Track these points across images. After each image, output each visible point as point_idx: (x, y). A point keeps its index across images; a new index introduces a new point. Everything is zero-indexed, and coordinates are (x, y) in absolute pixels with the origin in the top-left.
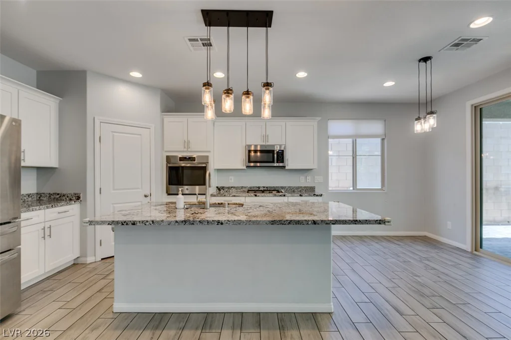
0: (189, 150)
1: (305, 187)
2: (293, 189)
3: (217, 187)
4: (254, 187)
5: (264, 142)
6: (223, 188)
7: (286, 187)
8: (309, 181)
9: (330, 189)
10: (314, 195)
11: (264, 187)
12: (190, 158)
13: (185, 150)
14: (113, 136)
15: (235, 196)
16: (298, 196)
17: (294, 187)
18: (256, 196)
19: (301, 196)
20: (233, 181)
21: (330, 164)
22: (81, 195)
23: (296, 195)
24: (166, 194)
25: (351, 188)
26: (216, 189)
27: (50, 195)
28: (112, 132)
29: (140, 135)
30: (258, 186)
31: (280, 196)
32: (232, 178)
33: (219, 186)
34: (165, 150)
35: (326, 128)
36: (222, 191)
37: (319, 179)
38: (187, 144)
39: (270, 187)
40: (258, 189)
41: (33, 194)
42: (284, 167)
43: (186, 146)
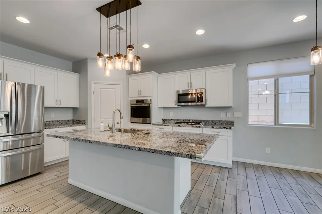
0: (141, 96)
1: (225, 121)
2: (215, 122)
3: (163, 119)
4: (185, 120)
5: (189, 87)
6: (166, 120)
7: (209, 120)
8: (229, 116)
9: (250, 123)
10: (224, 127)
11: (193, 120)
12: (141, 101)
13: (139, 96)
14: (100, 90)
15: (166, 125)
16: (210, 128)
17: (216, 121)
18: (179, 126)
19: (213, 128)
20: (172, 115)
21: (249, 102)
22: (86, 122)
23: (208, 127)
24: (130, 123)
25: (273, 124)
26: (162, 120)
27: (76, 120)
28: (100, 88)
29: (115, 89)
30: (188, 119)
31: (196, 127)
32: (172, 113)
33: (164, 118)
34: (130, 96)
35: (246, 72)
36: (165, 121)
37: (238, 115)
38: (140, 92)
39: (197, 120)
40: (188, 121)
41: (71, 120)
42: (204, 105)
43: (139, 93)
